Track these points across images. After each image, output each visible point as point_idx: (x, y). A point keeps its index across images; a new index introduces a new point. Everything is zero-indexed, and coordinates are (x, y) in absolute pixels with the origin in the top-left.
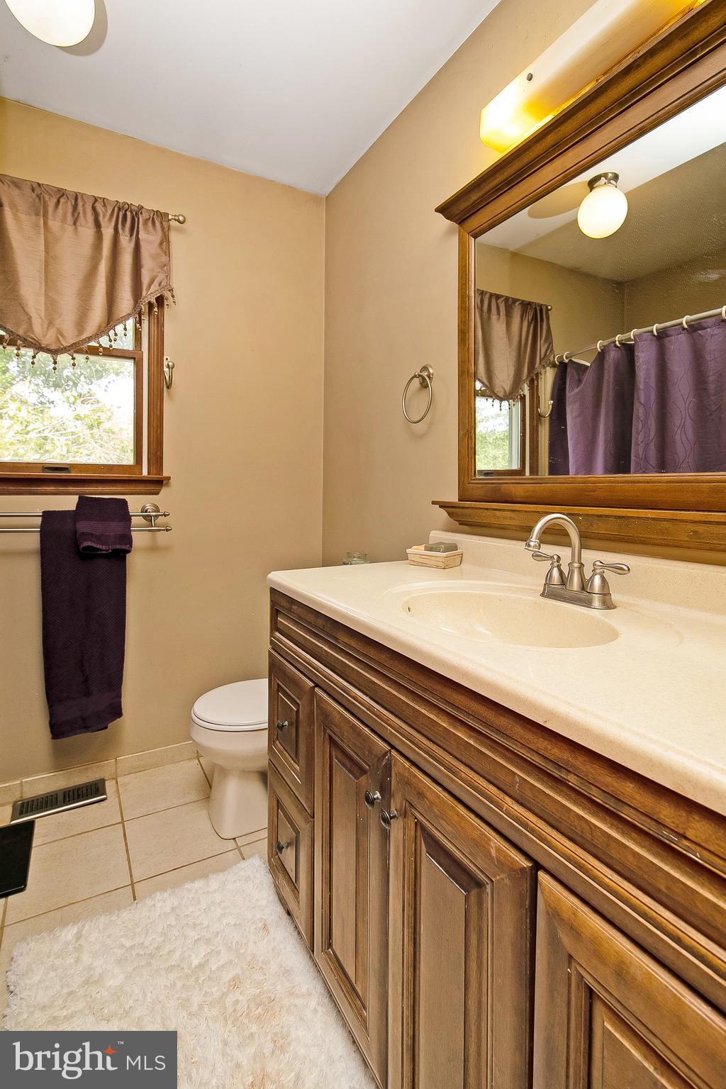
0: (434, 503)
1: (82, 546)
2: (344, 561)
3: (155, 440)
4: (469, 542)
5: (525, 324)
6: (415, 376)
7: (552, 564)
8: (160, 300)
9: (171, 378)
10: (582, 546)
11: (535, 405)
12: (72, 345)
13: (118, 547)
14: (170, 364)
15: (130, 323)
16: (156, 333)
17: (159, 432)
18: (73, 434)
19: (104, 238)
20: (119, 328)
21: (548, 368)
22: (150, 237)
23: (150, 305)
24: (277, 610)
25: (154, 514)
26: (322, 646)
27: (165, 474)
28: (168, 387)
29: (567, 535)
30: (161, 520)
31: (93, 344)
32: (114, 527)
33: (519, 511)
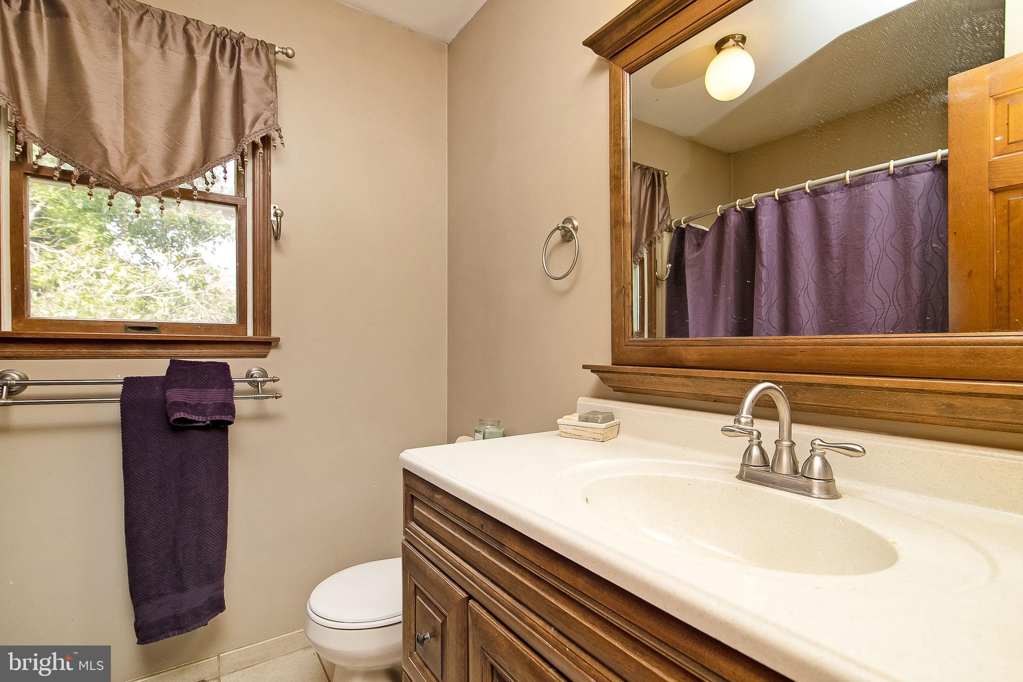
0: (585, 367)
1: (172, 419)
2: (476, 428)
3: (262, 296)
4: (625, 411)
5: (644, 188)
6: (558, 228)
7: (751, 440)
8: (266, 141)
9: (279, 225)
10: (793, 421)
11: (653, 268)
12: (159, 186)
13: (218, 418)
14: (278, 212)
15: (231, 166)
16: (261, 178)
17: (266, 287)
18: (176, 294)
19: (198, 65)
20: (218, 170)
21: (665, 233)
22: (253, 69)
23: (255, 146)
24: (413, 497)
25: (262, 379)
26: (478, 549)
27: (274, 334)
28: (276, 238)
29: (775, 407)
30: (269, 385)
31: (185, 186)
32: (213, 396)
33: (696, 377)
